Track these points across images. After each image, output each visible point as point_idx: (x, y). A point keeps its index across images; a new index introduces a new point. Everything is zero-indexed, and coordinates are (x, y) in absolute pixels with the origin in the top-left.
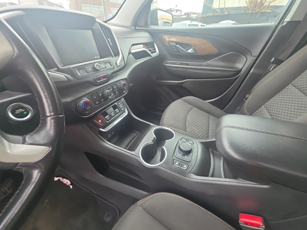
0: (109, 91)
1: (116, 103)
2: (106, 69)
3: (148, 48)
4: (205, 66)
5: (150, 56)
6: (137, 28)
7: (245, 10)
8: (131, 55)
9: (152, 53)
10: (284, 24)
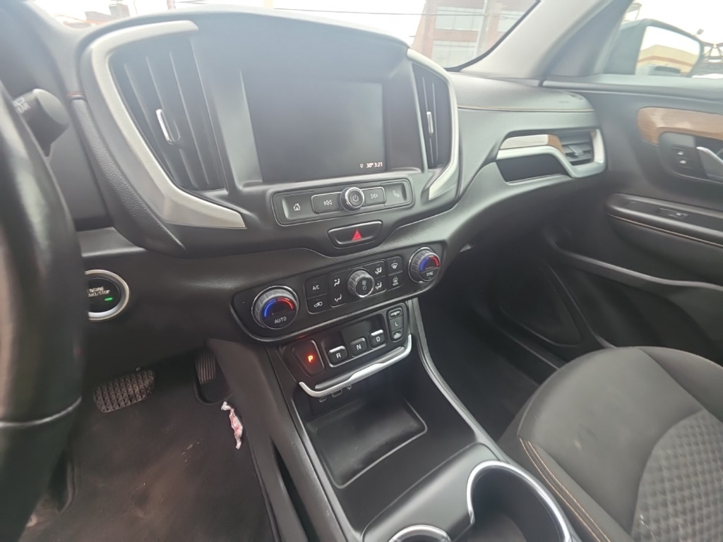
0: (368, 276)
1: (383, 312)
2: (382, 206)
3: (564, 146)
5: (565, 172)
6: (546, 83)
8: (494, 164)
9: (573, 164)
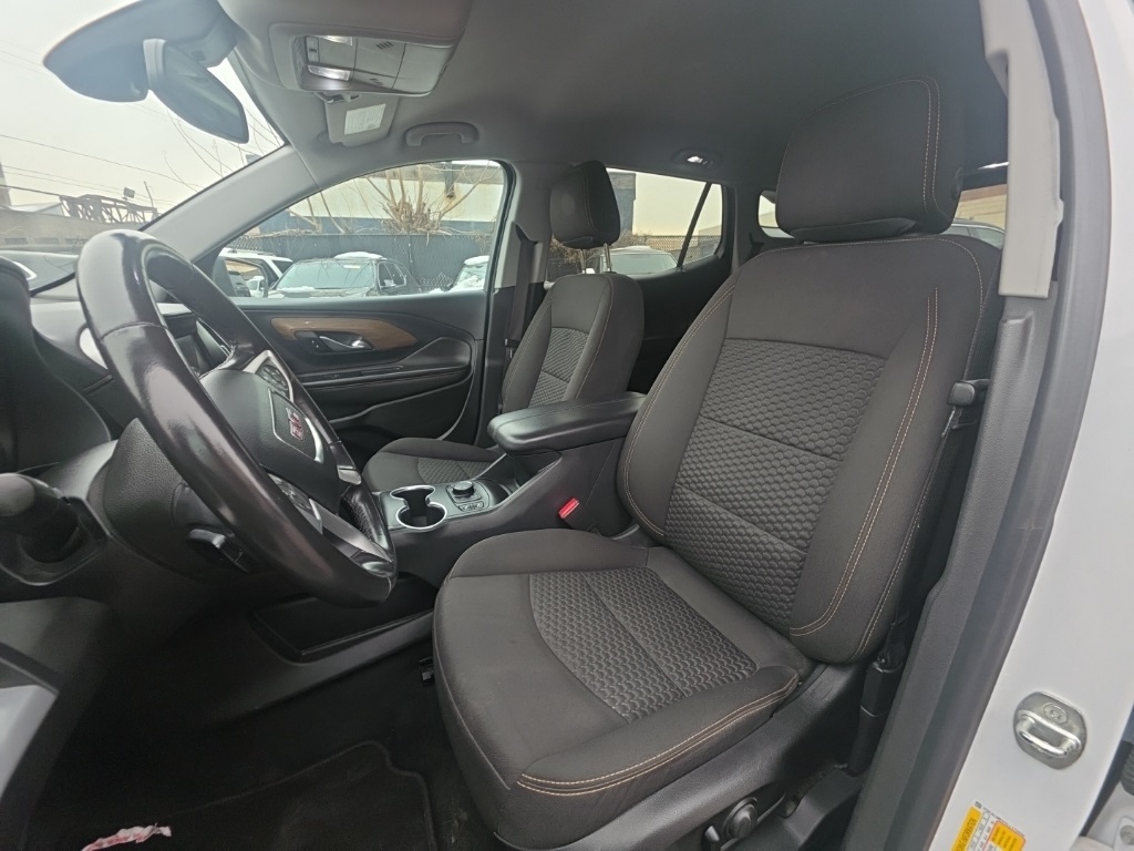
4: (401, 370)
7: (391, 227)
10: (497, 291)
